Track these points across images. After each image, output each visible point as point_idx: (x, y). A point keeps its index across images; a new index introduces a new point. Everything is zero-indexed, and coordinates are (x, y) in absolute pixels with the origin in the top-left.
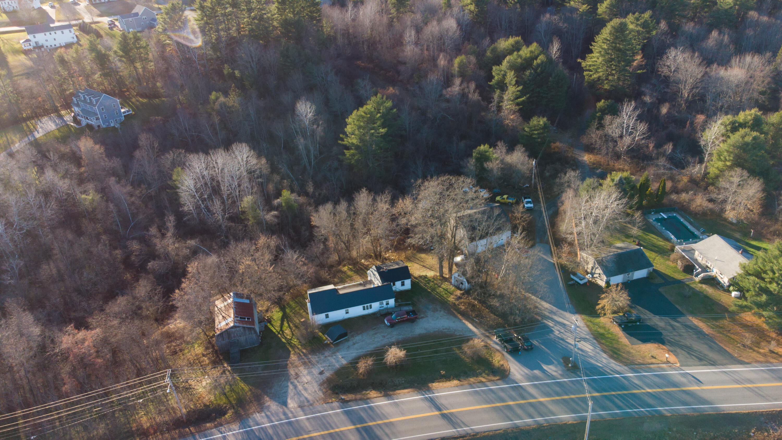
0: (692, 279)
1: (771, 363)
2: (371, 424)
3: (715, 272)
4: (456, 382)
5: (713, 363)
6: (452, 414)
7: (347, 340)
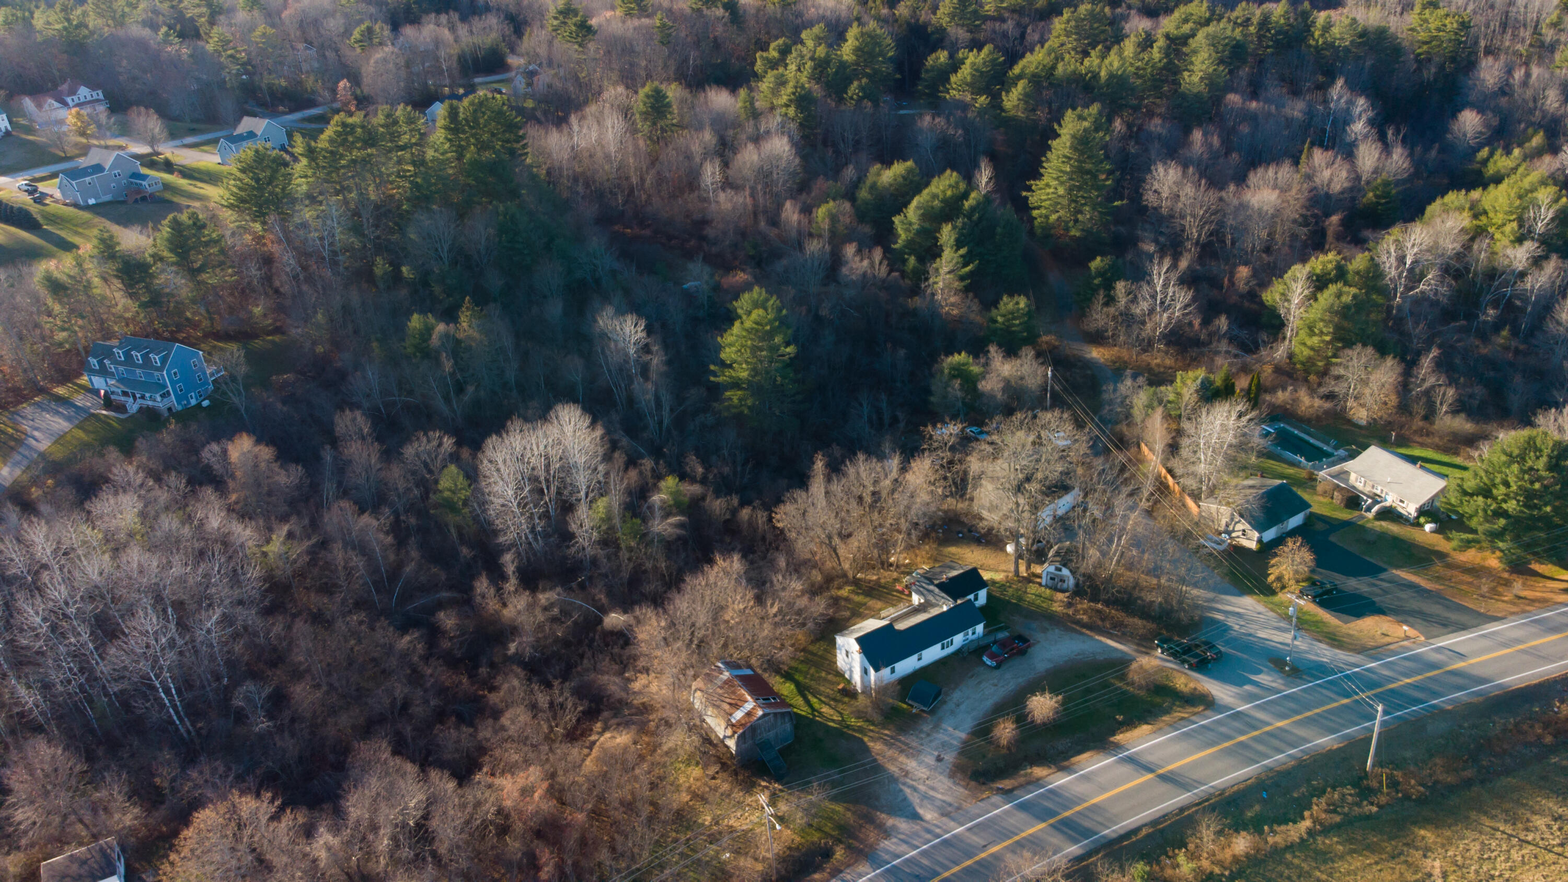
0: (1363, 517)
1: (1528, 612)
2: (1067, 814)
3: (1391, 500)
4: (1145, 728)
5: (1463, 627)
6: (1171, 772)
7: (945, 702)
